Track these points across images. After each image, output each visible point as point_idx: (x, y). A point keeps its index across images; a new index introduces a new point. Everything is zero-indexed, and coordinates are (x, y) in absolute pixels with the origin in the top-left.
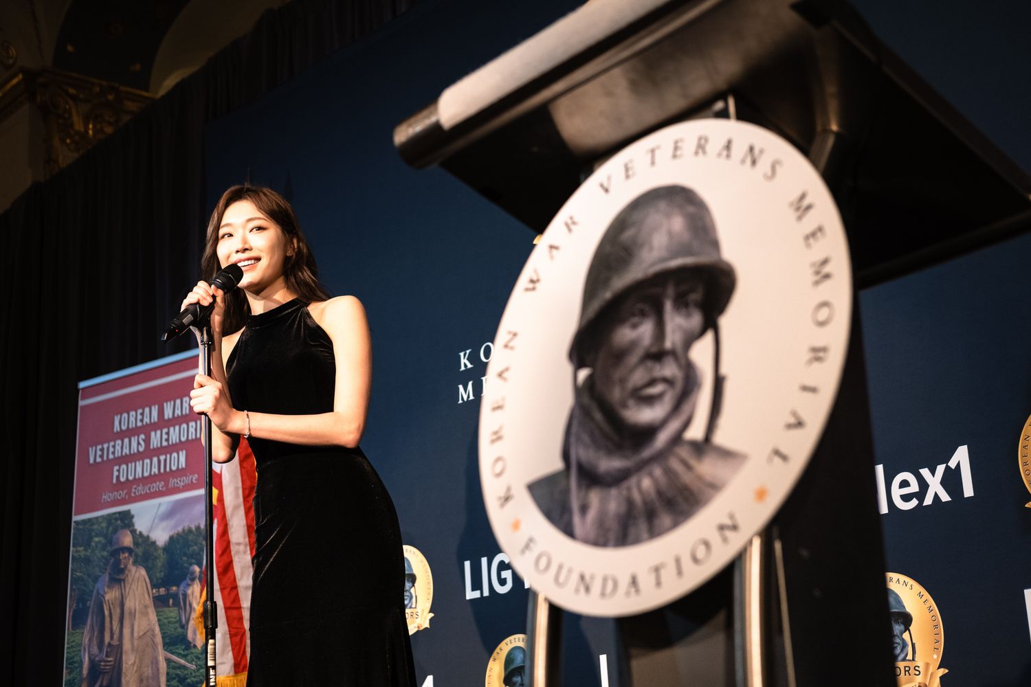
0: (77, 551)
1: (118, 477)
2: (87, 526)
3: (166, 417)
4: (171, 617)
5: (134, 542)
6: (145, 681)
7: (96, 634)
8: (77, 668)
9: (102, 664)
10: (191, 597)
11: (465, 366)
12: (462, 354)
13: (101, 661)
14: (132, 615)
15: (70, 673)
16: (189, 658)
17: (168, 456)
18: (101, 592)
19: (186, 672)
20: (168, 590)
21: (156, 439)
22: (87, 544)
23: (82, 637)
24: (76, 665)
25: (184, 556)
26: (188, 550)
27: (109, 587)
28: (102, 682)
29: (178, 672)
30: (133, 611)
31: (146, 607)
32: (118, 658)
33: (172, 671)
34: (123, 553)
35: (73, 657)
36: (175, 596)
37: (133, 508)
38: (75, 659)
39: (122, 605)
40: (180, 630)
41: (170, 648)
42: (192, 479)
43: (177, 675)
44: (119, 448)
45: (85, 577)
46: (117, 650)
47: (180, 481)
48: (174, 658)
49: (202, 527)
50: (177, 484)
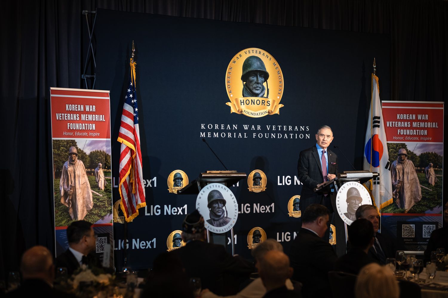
0: (54, 151)
1: (70, 127)
2: (58, 142)
3: (87, 110)
4: (93, 179)
5: (77, 152)
6: (85, 199)
7: (66, 181)
8: (58, 192)
9: (69, 192)
10: (99, 173)
11: (203, 128)
12: (202, 125)
13: (68, 191)
14: (79, 177)
15: (56, 194)
16: (100, 192)
17: (88, 124)
18: (66, 167)
19: (99, 197)
20: (91, 170)
21: (83, 117)
22: (58, 149)
23: (60, 182)
24: (58, 191)
25: (96, 159)
26: (98, 158)
27: (69, 166)
28: (69, 198)
29: (96, 197)
30: (79, 175)
31: (84, 174)
32: (74, 190)
33: (94, 196)
34: (73, 155)
35: (56, 189)
36: (94, 172)
37: (76, 140)
38: (57, 189)
39: (75, 173)
40: (96, 183)
41: (93, 189)
42: (98, 134)
43: (96, 198)
44: (69, 117)
45: (59, 161)
46: (74, 188)
48: (95, 192)
49: (102, 151)
50: (92, 135)
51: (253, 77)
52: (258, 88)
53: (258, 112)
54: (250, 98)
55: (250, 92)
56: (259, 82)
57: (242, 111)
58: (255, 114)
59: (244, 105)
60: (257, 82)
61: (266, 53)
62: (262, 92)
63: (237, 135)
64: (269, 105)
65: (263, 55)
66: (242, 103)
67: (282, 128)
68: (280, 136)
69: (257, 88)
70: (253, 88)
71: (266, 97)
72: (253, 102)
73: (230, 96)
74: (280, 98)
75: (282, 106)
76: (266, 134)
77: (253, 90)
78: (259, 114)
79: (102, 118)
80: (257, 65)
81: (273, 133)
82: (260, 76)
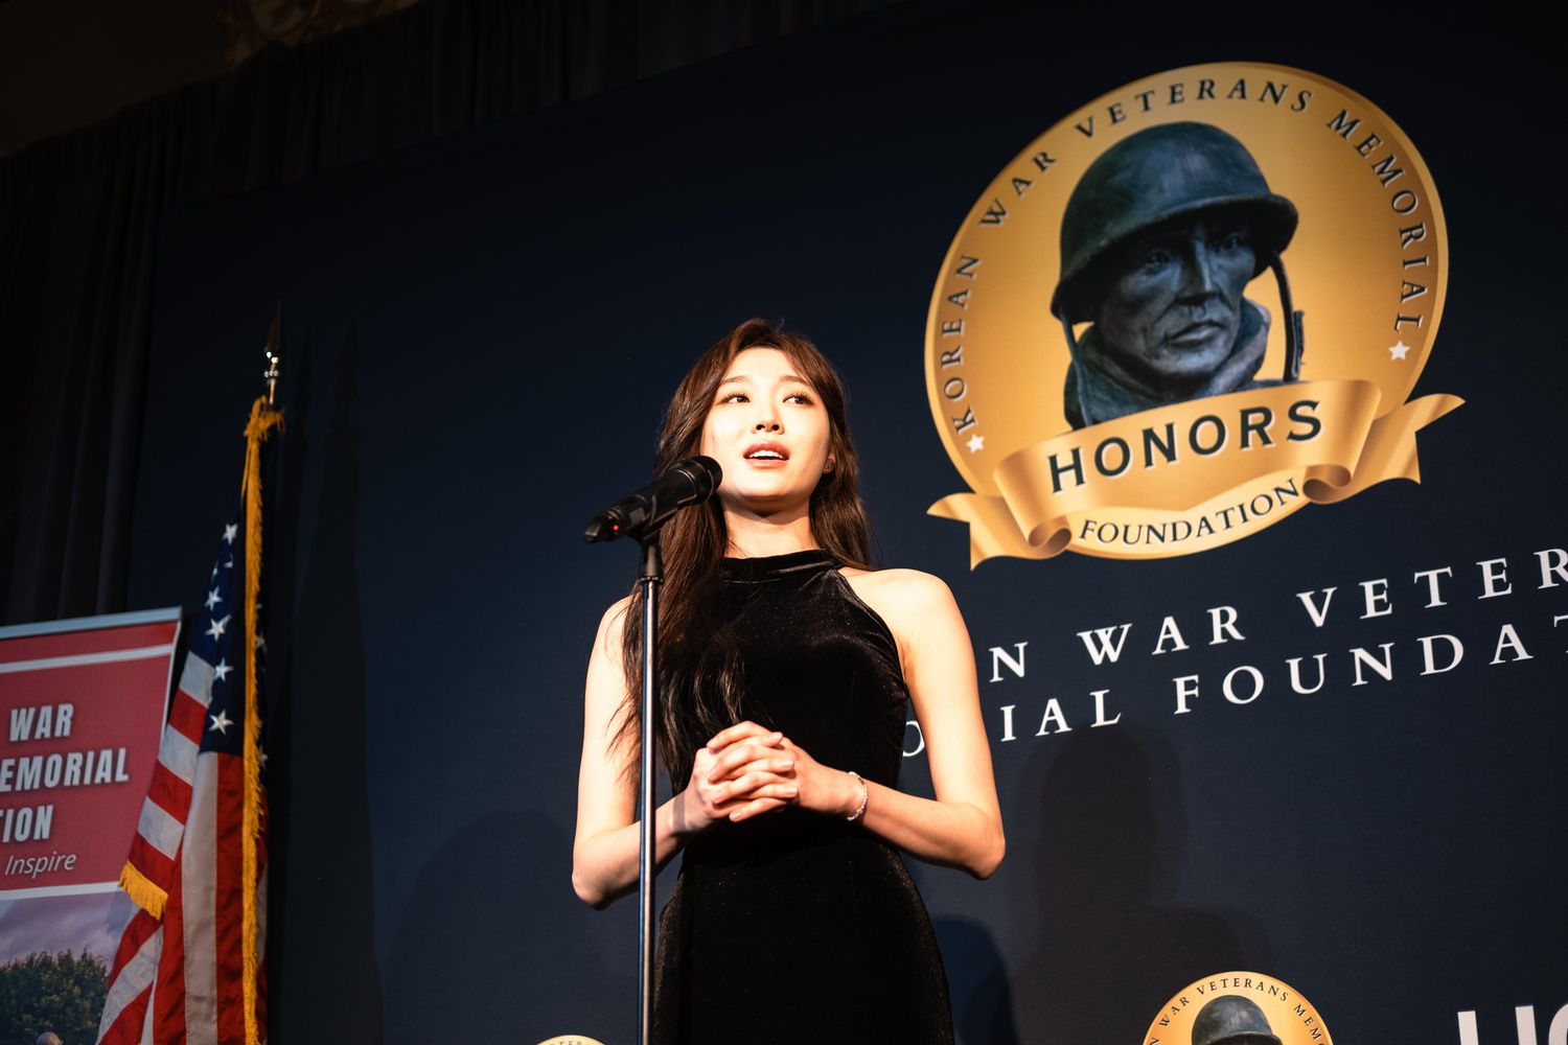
3: (14, 737)
17: (11, 812)
25: (27, 1013)
26: (38, 1001)
42: (63, 861)
47: (34, 864)
49: (76, 958)
50: (26, 868)
51: (1152, 272)
52: (1204, 333)
53: (1210, 508)
54: (1131, 426)
55: (1132, 382)
56: (1208, 287)
57: (1065, 535)
58: (1182, 530)
59: (1080, 481)
60: (1187, 294)
61: (1257, 75)
62: (1236, 350)
63: (1028, 719)
64: (1307, 428)
65: (1237, 94)
66: (1062, 476)
67: (1462, 586)
68: (1443, 653)
69: (1193, 336)
70: (1153, 344)
71: (1279, 375)
72: (1160, 445)
73: (964, 448)
74: (1412, 355)
75: (1440, 406)
76: (1294, 664)
77: (1157, 357)
78: (1217, 523)
79: (109, 767)
80: (1187, 173)
81: (1371, 636)
82: (1217, 243)
